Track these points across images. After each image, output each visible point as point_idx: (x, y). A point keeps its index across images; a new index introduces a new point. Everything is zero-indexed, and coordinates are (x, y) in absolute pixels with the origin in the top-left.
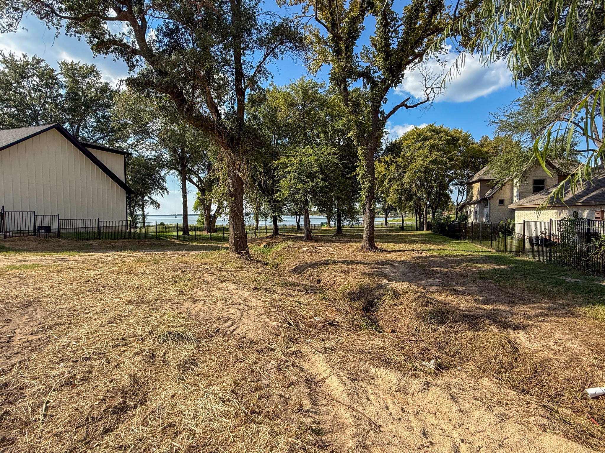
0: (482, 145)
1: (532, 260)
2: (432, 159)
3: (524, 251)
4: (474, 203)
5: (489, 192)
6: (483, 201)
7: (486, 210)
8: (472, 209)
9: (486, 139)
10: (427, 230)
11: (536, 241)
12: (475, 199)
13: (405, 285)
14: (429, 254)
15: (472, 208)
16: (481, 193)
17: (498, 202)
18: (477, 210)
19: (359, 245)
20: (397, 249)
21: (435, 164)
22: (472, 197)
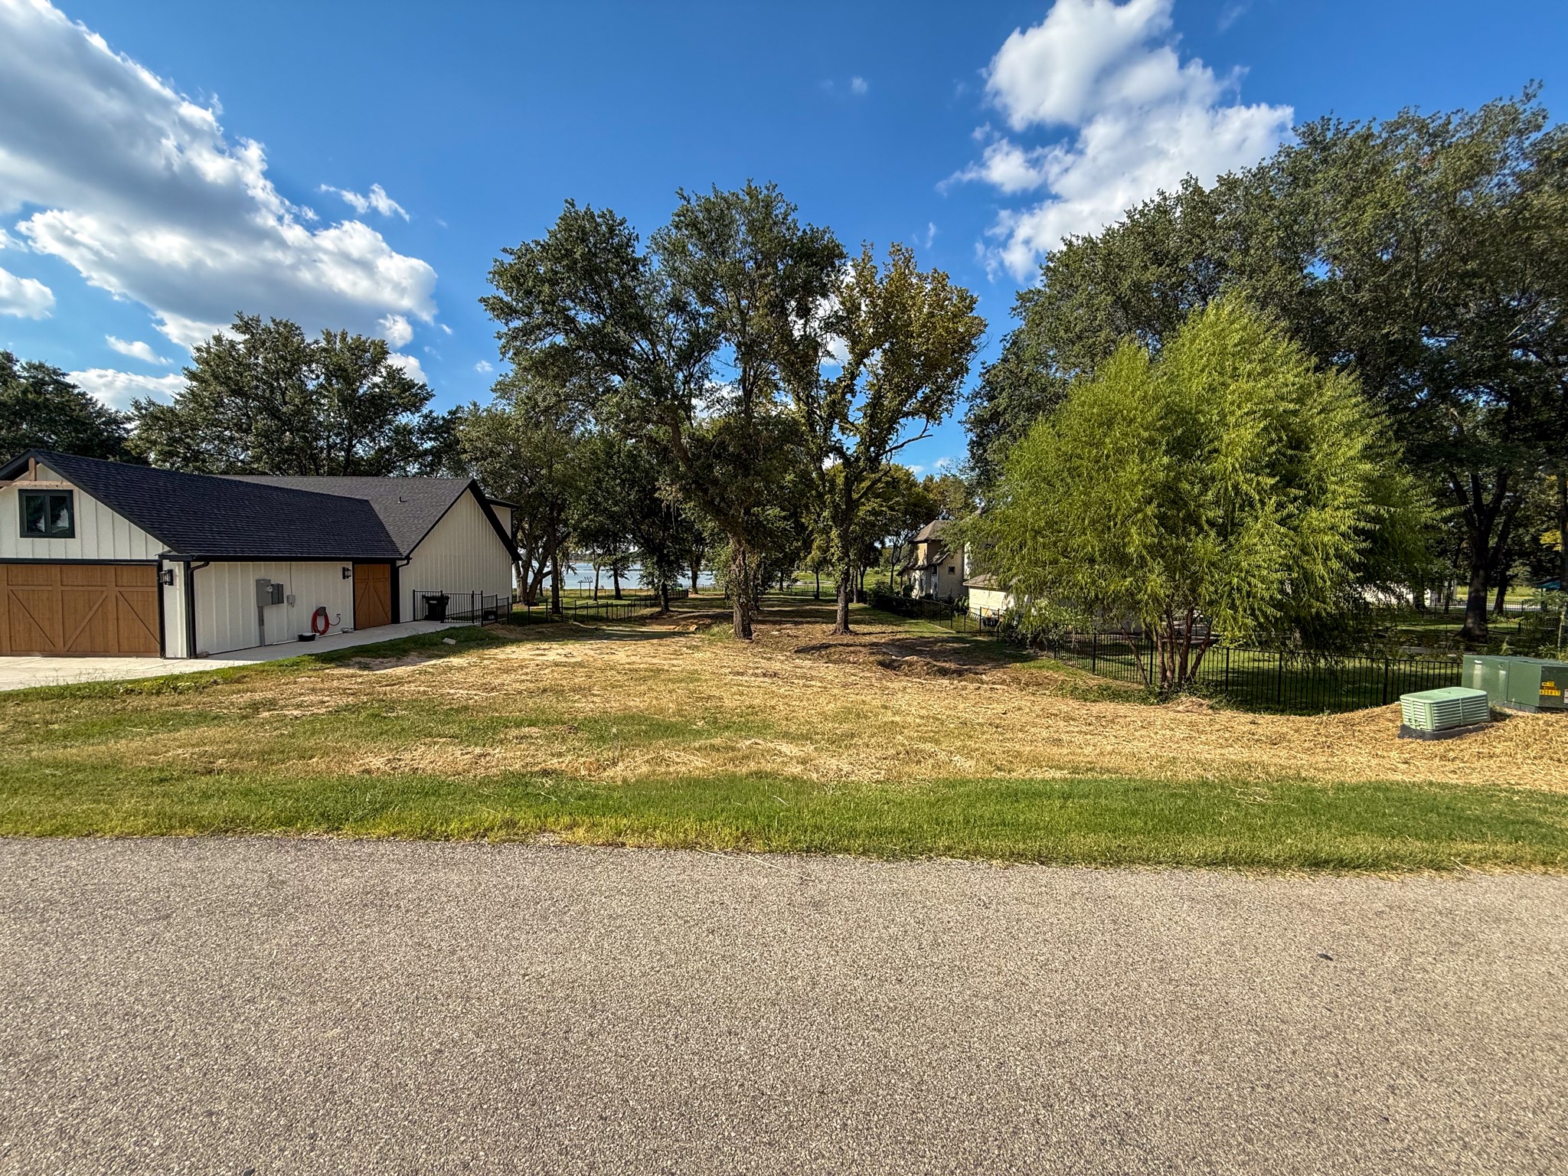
0: (926, 488)
1: (985, 639)
2: (870, 508)
3: (980, 632)
4: (920, 569)
5: (937, 557)
6: (930, 568)
7: (934, 579)
8: (917, 577)
9: (931, 479)
10: (858, 602)
11: (988, 621)
12: (920, 563)
13: (915, 658)
14: (903, 636)
15: (917, 574)
16: (928, 557)
17: (947, 569)
18: (924, 578)
19: (832, 627)
20: (865, 631)
21: (873, 515)
22: (917, 560)
